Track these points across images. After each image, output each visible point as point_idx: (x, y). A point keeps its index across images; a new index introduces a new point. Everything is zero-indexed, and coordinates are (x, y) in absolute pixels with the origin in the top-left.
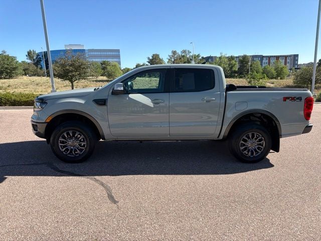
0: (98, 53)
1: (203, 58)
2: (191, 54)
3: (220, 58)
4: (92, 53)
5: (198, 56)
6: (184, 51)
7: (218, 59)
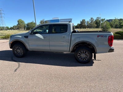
1: (107, 20)
2: (101, 19)
3: (115, 20)
5: (104, 19)
6: (98, 18)
7: (114, 20)
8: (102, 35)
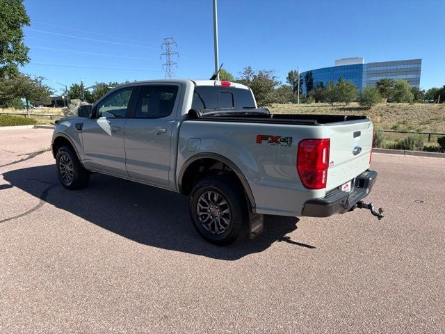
0: (382, 68)
4: (372, 69)
8: (284, 136)
